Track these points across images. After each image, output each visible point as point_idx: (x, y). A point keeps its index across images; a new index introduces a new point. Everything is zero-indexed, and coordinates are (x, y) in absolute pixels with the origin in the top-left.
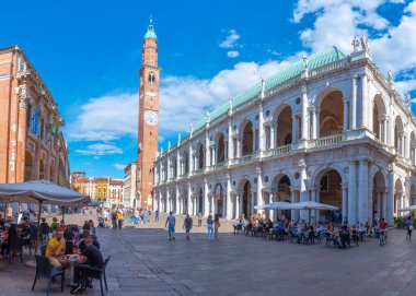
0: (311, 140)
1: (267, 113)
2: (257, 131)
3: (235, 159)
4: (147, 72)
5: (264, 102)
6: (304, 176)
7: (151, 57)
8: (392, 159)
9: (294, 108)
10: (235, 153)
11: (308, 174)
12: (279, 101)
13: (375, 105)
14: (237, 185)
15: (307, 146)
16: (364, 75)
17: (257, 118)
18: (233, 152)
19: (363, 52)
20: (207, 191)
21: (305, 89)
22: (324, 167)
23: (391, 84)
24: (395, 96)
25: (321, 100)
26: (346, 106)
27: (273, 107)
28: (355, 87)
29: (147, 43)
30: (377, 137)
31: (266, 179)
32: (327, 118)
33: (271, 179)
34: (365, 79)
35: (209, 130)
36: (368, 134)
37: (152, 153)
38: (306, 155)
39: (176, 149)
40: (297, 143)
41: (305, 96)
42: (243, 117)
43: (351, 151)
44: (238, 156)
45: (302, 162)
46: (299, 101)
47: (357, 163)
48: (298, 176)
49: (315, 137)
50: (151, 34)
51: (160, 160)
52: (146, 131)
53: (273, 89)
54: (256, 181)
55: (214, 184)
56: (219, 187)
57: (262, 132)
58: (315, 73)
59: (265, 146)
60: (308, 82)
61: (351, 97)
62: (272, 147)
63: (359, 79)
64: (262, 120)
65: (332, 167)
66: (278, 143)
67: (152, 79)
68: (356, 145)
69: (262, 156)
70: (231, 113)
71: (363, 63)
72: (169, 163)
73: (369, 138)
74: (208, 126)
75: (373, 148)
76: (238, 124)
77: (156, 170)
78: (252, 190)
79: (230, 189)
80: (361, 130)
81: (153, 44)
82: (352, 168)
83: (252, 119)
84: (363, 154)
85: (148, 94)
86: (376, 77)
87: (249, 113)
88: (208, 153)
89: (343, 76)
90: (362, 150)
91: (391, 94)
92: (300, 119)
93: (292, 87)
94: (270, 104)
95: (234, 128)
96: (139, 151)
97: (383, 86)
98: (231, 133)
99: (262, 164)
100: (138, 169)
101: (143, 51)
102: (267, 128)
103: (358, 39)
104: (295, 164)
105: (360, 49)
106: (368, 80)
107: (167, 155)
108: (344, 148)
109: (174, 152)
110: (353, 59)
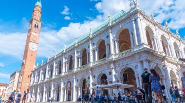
0: (116, 54)
1: (94, 44)
2: (89, 53)
3: (78, 67)
4: (34, 22)
5: (91, 39)
6: (114, 73)
7: (37, 15)
8: (163, 59)
9: (106, 40)
10: (78, 65)
11: (116, 72)
12: (98, 38)
13: (147, 32)
14: (79, 81)
15: (114, 57)
16: (138, 17)
17: (89, 47)
18: (77, 64)
19: (135, 7)
20: (62, 86)
21: (110, 31)
22: (124, 67)
23: (154, 20)
24: (157, 25)
25: (118, 35)
26: (131, 35)
27: (96, 41)
28: (134, 25)
29: (36, 8)
30: (151, 47)
31: (94, 77)
32: (123, 44)
33: (97, 76)
34: (139, 20)
35: (65, 54)
36: (145, 46)
37: (31, 66)
38: (114, 62)
39: (46, 64)
40: (109, 57)
41: (111, 34)
42: (82, 47)
43: (137, 57)
44: (80, 66)
45: (112, 66)
46: (108, 37)
47: (142, 62)
48: (110, 73)
49: (117, 52)
50: (39, 4)
51: (36, 70)
52: (29, 54)
53: (95, 33)
54: (89, 78)
55: (66, 82)
56: (69, 83)
57: (91, 53)
58: (114, 23)
59: (93, 60)
60: (111, 27)
61: (133, 30)
62: (96, 60)
63: (136, 20)
64: (91, 48)
65: (128, 66)
66: (100, 58)
67: (36, 26)
68: (139, 53)
69: (91, 65)
70: (76, 45)
71: (136, 12)
72: (41, 72)
73: (146, 48)
74: (64, 51)
75: (150, 53)
76: (79, 50)
77: (32, 76)
78: (87, 83)
79: (75, 84)
80: (141, 44)
81: (39, 9)
82: (139, 65)
83: (86, 47)
84: (144, 57)
85: (33, 34)
86: (144, 18)
87: (85, 45)
88: (64, 65)
89: (128, 21)
90: (143, 55)
91: (155, 24)
92: (109, 45)
93: (104, 31)
94: (94, 40)
95: (78, 52)
96: (23, 64)
97: (149, 21)
98: (76, 55)
99: (92, 69)
100: (20, 75)
101: (34, 11)
102: (94, 51)
103: (132, 2)
104: (109, 67)
105: (133, 6)
106: (140, 20)
107: (40, 67)
108: (133, 55)
109: (45, 65)
110: (131, 12)
